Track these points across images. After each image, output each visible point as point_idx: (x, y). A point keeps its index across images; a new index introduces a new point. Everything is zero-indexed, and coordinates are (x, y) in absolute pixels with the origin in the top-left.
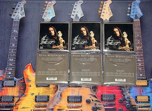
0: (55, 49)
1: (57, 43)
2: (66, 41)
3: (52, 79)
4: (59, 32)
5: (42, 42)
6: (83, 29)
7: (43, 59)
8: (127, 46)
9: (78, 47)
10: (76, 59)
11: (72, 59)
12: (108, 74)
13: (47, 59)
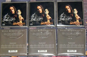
0: (15, 25)
1: (17, 20)
2: (25, 18)
3: (13, 51)
4: (19, 11)
5: (5, 20)
6: (39, 7)
7: (5, 34)
8: (78, 21)
9: (35, 24)
10: (34, 34)
11: (30, 34)
12: (61, 46)
13: (9, 34)
